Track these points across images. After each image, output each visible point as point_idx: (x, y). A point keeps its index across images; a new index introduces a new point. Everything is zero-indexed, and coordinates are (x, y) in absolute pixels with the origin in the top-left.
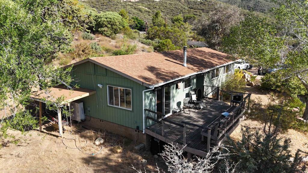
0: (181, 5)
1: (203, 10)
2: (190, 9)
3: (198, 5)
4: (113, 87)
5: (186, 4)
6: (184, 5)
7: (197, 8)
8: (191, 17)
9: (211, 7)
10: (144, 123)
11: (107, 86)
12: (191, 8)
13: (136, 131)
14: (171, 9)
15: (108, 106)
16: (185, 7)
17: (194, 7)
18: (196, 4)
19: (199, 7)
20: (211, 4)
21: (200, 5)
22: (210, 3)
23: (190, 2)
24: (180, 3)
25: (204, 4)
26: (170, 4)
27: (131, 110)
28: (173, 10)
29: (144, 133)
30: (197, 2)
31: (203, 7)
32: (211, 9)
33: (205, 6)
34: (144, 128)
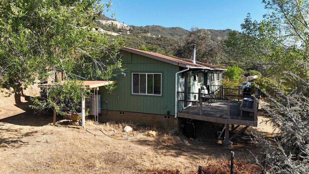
0: (139, 40)
1: (159, 45)
2: (147, 44)
3: (155, 40)
4: (139, 74)
5: (143, 40)
6: (141, 40)
7: (154, 43)
8: (153, 49)
9: (167, 43)
10: (176, 107)
11: (132, 73)
12: (149, 43)
13: (166, 117)
14: (129, 43)
15: (131, 95)
16: (143, 42)
17: (151, 42)
18: (153, 40)
19: (155, 42)
20: (167, 40)
21: (157, 41)
22: (165, 39)
23: (146, 37)
24: (137, 38)
25: (161, 40)
26: (128, 38)
27: (161, 95)
28: (131, 44)
29: (176, 117)
30: (153, 38)
31: (159, 43)
32: (166, 45)
33: (161, 41)
34: (176, 112)
